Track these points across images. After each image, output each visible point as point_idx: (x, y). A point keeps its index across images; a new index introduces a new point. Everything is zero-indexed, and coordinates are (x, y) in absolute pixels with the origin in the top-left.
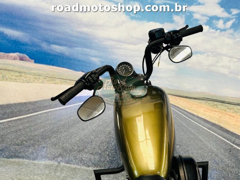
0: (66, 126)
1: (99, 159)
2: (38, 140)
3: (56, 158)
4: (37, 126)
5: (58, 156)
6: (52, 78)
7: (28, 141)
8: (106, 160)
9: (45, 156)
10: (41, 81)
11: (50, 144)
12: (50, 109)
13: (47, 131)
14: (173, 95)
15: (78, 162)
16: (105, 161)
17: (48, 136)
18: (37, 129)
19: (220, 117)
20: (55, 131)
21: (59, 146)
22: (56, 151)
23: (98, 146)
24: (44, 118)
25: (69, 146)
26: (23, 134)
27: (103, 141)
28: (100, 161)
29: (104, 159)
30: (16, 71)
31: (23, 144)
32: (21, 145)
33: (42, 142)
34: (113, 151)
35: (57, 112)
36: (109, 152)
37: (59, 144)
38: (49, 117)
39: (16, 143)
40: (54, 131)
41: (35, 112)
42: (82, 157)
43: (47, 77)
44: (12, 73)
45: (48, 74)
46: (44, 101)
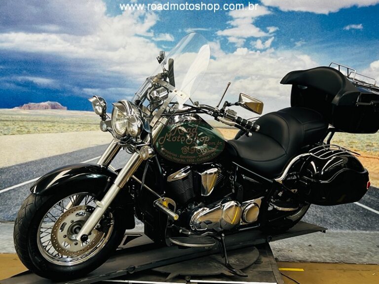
6: (87, 125)
10: (76, 129)
12: (88, 159)
14: (222, 128)
30: (48, 121)
43: (82, 124)
44: (44, 124)
45: (82, 120)
46: (81, 151)
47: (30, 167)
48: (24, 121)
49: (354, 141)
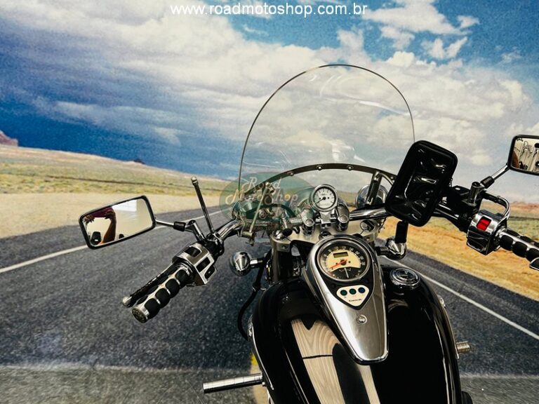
0: (104, 285)
1: (183, 350)
2: (40, 321)
3: (84, 357)
4: (34, 289)
5: (90, 351)
6: (63, 180)
8: (200, 350)
9: (58, 354)
10: (38, 188)
11: (67, 327)
12: (64, 249)
13: (60, 300)
15: (137, 361)
16: (197, 352)
17: (63, 309)
18: (35, 297)
19: (435, 242)
20: (78, 297)
21: (89, 329)
22: (82, 341)
23: (181, 322)
24: (48, 270)
25: (114, 329)
27: (191, 311)
28: (186, 353)
29: (195, 347)
31: (4, 332)
33: (49, 324)
34: (214, 330)
35: (81, 256)
36: (205, 332)
37: (90, 326)
38: (62, 268)
40: (76, 299)
41: (28, 259)
42: (145, 348)
43: (52, 177)
45: (53, 170)
46: (49, 232)
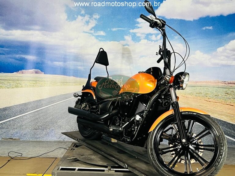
2: (49, 125)
3: (61, 137)
4: (48, 115)
6: (55, 83)
7: (42, 126)
9: (54, 136)
10: (49, 85)
11: (57, 127)
12: (56, 103)
13: (54, 118)
17: (55, 121)
18: (48, 117)
20: (59, 117)
24: (51, 109)
26: (39, 122)
30: (33, 81)
31: (39, 128)
32: (38, 129)
33: (52, 126)
35: (60, 104)
37: (63, 126)
38: (55, 108)
39: (35, 128)
41: (46, 106)
43: (52, 82)
44: (30, 82)
46: (51, 98)
47: (22, 106)
48: (19, 80)
49: (208, 93)
